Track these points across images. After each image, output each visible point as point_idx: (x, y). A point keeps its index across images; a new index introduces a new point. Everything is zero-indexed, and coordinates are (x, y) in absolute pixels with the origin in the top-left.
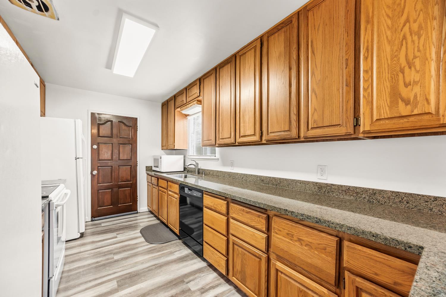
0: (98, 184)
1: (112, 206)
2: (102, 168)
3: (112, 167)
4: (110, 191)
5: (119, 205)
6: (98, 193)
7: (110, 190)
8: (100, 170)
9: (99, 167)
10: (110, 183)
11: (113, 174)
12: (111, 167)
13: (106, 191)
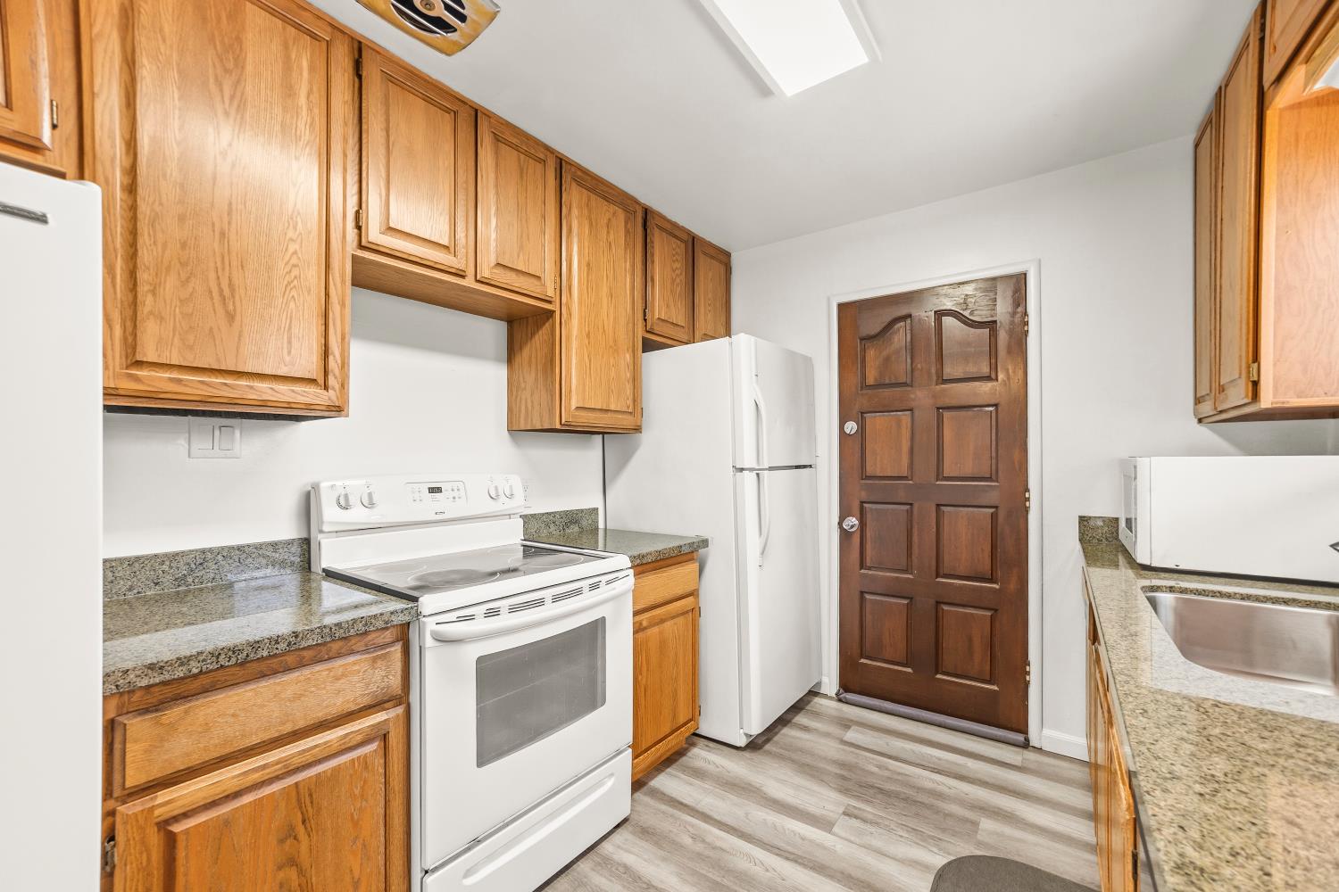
0: (861, 568)
1: (909, 670)
2: (876, 509)
3: (911, 509)
4: (904, 604)
5: (939, 676)
6: (862, 599)
7: (905, 602)
8: (869, 516)
9: (865, 505)
10: (905, 571)
11: (915, 539)
12: (908, 507)
13: (890, 603)
